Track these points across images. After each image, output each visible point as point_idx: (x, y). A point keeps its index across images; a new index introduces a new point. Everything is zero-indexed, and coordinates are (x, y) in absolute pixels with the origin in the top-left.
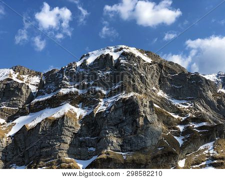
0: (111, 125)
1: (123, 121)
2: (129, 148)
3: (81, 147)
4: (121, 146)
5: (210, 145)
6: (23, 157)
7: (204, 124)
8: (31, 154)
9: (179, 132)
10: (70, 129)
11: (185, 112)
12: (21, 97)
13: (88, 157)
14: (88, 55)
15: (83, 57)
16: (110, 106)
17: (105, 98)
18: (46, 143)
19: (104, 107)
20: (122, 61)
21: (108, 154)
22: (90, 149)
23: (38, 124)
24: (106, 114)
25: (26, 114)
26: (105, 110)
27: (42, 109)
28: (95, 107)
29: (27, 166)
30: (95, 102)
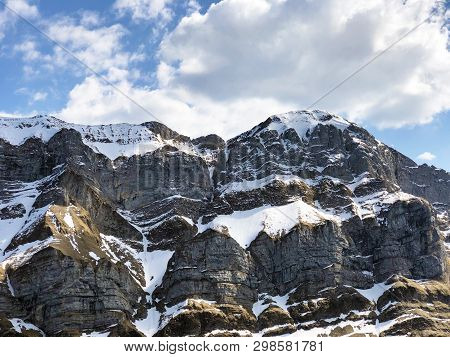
0: (394, 239)
2: (422, 274)
3: (354, 269)
4: (411, 270)
8: (287, 278)
10: (342, 243)
13: (368, 285)
14: (276, 119)
15: (269, 121)
16: (376, 209)
17: (353, 196)
18: (311, 262)
19: (366, 212)
20: (356, 140)
21: (404, 281)
22: (365, 272)
23: (291, 231)
24: (380, 222)
25: (228, 212)
26: (373, 216)
27: (256, 206)
28: (350, 209)
29: (286, 297)
30: (343, 202)
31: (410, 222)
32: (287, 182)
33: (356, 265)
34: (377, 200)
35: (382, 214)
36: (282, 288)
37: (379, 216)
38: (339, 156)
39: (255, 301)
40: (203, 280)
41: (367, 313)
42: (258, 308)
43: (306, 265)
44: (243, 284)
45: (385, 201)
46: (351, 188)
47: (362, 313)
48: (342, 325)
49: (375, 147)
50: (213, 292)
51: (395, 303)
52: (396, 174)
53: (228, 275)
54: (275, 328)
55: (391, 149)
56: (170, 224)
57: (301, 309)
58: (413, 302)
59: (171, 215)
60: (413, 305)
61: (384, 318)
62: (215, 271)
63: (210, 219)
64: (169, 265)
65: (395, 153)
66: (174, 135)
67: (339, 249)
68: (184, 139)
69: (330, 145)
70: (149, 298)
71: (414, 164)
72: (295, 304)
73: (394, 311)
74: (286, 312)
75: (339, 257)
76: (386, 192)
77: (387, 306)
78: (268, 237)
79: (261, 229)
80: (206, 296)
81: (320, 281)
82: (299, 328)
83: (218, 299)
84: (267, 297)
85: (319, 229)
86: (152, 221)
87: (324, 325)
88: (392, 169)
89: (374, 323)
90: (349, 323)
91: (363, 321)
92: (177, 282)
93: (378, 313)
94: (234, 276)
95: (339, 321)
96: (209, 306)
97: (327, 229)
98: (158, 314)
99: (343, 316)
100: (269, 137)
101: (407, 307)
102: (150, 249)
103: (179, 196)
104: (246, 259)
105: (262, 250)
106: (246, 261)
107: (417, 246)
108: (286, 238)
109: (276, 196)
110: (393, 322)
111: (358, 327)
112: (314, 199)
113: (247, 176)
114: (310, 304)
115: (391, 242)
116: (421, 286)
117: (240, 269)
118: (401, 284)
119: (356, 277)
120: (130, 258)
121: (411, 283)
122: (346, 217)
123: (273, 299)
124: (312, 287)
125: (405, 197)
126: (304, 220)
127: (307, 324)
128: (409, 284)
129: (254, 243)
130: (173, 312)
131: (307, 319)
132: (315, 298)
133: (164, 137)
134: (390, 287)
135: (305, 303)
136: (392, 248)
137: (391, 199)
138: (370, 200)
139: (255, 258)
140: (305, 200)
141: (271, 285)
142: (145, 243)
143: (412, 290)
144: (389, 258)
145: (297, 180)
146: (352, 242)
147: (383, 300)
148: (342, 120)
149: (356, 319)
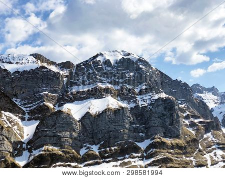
0: (156, 117)
1: (165, 115)
2: (169, 135)
3: (135, 132)
4: (164, 133)
5: (209, 134)
6: (92, 138)
7: (201, 120)
8: (100, 136)
9: (187, 125)
10: (129, 119)
11: (184, 110)
12: (59, 85)
13: (142, 140)
14: (101, 55)
15: (97, 55)
16: (148, 102)
17: (137, 95)
18: (112, 128)
19: (143, 103)
20: (141, 66)
21: (160, 139)
22: (141, 134)
23: (103, 112)
24: (150, 108)
25: (71, 101)
26: (146, 105)
27: (87, 99)
28: (135, 101)
29: (98, 146)
30: (132, 98)
31: (165, 109)
32: (103, 86)
33: (136, 130)
34: (149, 97)
35: (151, 104)
36: (96, 141)
37: (149, 105)
38: (132, 74)
39: (82, 147)
40: (54, 136)
41: (140, 155)
42: (83, 152)
43: (110, 129)
44: (75, 139)
45: (153, 98)
46: (137, 91)
47: (137, 155)
48: (126, 160)
49: (151, 70)
50: (59, 143)
51: (154, 150)
52: (162, 84)
53: (68, 134)
54: (91, 162)
55: (160, 71)
56: (41, 107)
57: (106, 152)
58: (164, 149)
59: (41, 102)
60: (163, 151)
61: (148, 158)
62: (61, 132)
63: (62, 105)
64: (37, 128)
65: (162, 74)
66: (48, 61)
67: (128, 122)
68: (53, 63)
69: (127, 68)
70: (24, 146)
71: (171, 79)
72: (103, 150)
73: (153, 154)
74: (97, 153)
75: (127, 126)
76: (154, 93)
77: (150, 151)
78: (91, 115)
79: (88, 110)
80: (55, 145)
81: (116, 138)
82: (103, 162)
83: (61, 147)
84: (88, 145)
85: (117, 112)
86: (31, 105)
87: (117, 160)
88: (159, 81)
89: (142, 160)
90: (130, 159)
91: (137, 159)
92: (40, 137)
93: (145, 155)
94: (71, 134)
95: (125, 158)
96: (56, 150)
97: (121, 111)
98: (28, 154)
99: (127, 156)
100: (96, 63)
101: (160, 152)
102: (29, 120)
103: (47, 93)
104: (78, 126)
105: (87, 121)
106: (78, 127)
107: (168, 121)
108: (100, 115)
109: (97, 94)
110: (153, 159)
111: (135, 162)
112: (118, 96)
113: (84, 83)
114: (110, 150)
115: (154, 119)
116: (168, 141)
117: (74, 131)
118: (158, 140)
119: (135, 136)
120: (17, 124)
121: (163, 139)
122: (133, 105)
123: (92, 146)
124: (112, 141)
125: (163, 95)
126: (110, 106)
127: (108, 160)
128: (162, 140)
129: (83, 118)
130: (36, 153)
131: (108, 157)
132: (113, 147)
133: (42, 62)
134: (152, 141)
135: (108, 149)
136: (155, 122)
137: (156, 97)
138: (146, 97)
139: (83, 126)
140: (112, 96)
141: (91, 140)
142: (27, 116)
143: (164, 143)
144: (153, 126)
145: (109, 86)
146: (135, 119)
147: (148, 148)
148: (136, 56)
149: (134, 157)
